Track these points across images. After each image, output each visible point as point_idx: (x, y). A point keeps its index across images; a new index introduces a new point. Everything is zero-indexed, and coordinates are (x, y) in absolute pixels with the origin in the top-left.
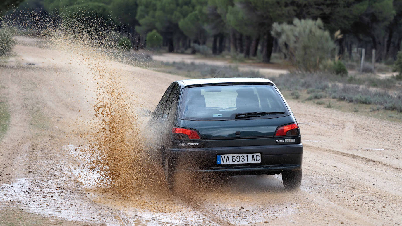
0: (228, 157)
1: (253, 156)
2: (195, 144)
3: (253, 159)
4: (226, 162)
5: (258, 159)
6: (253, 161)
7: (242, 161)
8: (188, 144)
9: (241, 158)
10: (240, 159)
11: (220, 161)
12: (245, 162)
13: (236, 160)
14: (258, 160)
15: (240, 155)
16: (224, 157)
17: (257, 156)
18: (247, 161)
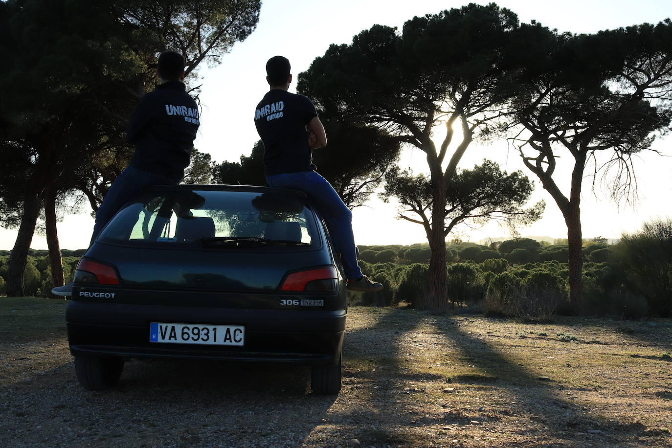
0: (173, 328)
1: (228, 331)
2: (108, 295)
3: (228, 337)
4: (170, 339)
5: (239, 336)
6: (227, 341)
7: (202, 339)
8: (95, 294)
9: (203, 333)
10: (198, 334)
11: (157, 337)
12: (211, 342)
13: (191, 335)
14: (237, 339)
15: (201, 327)
16: (167, 327)
17: (238, 332)
18: (215, 341)
